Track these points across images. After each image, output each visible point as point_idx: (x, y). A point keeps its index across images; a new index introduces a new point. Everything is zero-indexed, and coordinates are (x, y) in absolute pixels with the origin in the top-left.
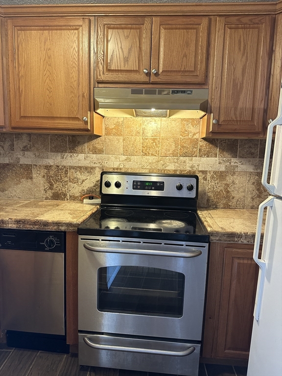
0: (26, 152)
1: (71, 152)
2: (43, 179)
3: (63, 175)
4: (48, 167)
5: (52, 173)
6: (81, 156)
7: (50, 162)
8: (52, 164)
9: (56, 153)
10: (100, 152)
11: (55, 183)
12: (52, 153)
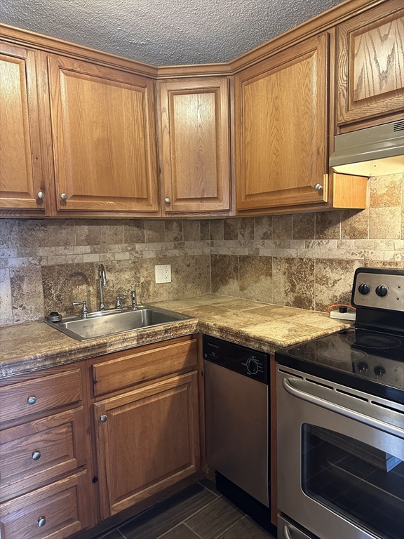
0: (265, 241)
1: (319, 238)
2: (284, 276)
3: (308, 272)
4: (290, 261)
5: (294, 268)
6: (333, 243)
7: (293, 253)
8: (294, 256)
9: (299, 241)
10: (362, 234)
11: (298, 284)
12: (295, 241)
